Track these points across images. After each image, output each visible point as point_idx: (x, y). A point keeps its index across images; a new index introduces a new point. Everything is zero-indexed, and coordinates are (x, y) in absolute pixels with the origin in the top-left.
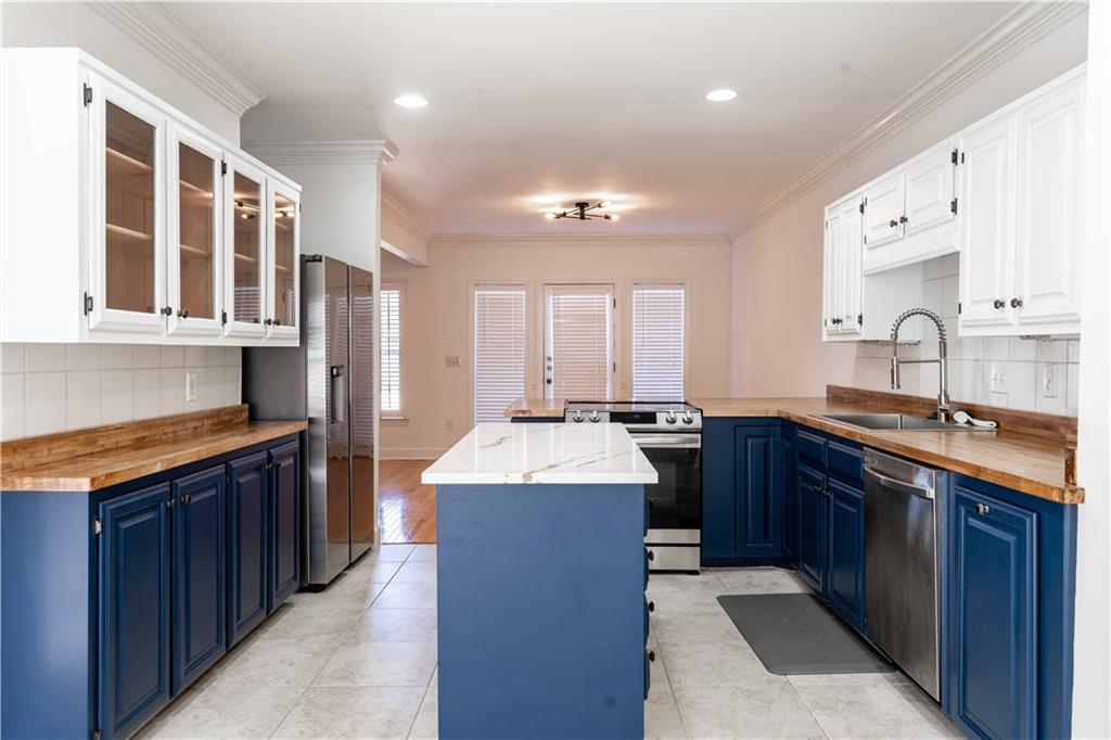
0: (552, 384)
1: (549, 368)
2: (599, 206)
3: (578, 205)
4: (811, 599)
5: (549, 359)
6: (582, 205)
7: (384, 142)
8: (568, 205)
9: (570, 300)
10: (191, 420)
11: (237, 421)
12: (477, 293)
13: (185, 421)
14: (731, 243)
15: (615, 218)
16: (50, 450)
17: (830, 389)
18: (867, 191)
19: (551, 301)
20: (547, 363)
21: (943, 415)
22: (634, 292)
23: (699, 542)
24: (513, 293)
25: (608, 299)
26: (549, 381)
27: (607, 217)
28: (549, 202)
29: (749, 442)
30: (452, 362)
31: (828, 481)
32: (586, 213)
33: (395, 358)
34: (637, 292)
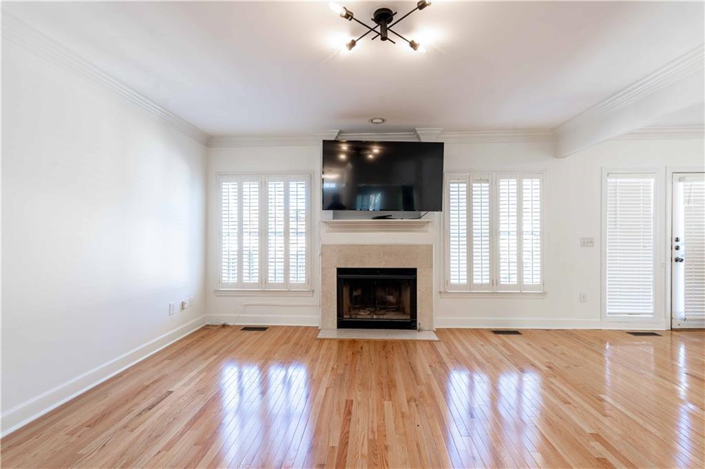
1: (677, 248)
5: (677, 240)
12: (608, 181)
24: (641, 180)
26: (678, 260)
30: (587, 242)
33: (537, 239)
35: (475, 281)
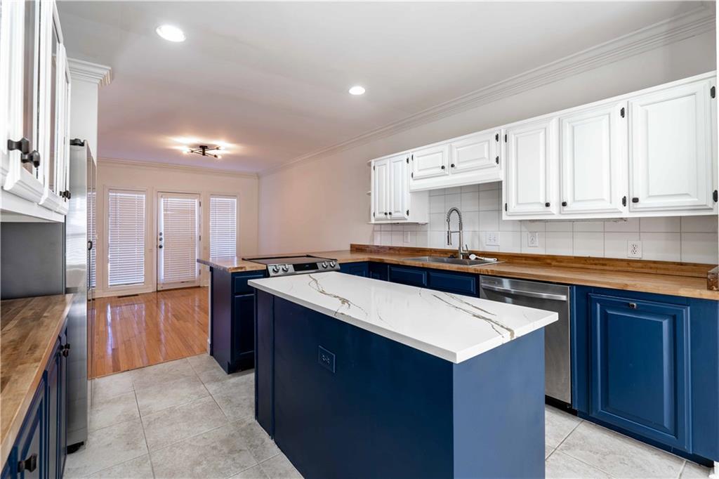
0: (163, 248)
1: (161, 239)
2: (217, 149)
3: (202, 146)
5: (161, 234)
6: (204, 148)
7: (110, 68)
8: (195, 146)
9: (175, 201)
14: (259, 178)
15: (219, 157)
17: (352, 246)
18: (417, 152)
19: (162, 201)
20: (160, 237)
21: (461, 256)
24: (136, 195)
25: (196, 202)
26: (161, 247)
27: (215, 156)
32: (206, 152)
34: (212, 199)
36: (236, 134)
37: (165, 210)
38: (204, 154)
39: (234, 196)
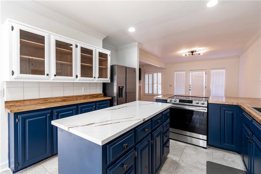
1: (190, 87)
3: (191, 52)
4: (245, 173)
5: (190, 85)
6: (192, 52)
7: (137, 42)
8: (189, 52)
9: (195, 73)
10: (82, 96)
11: (99, 96)
12: (175, 73)
13: (81, 96)
14: (239, 57)
15: (201, 54)
16: (30, 102)
19: (191, 73)
20: (190, 86)
22: (211, 71)
23: (206, 140)
24: (182, 72)
25: (204, 73)
26: (190, 90)
27: (199, 54)
28: (184, 52)
29: (226, 112)
30: (171, 86)
31: (253, 136)
32: (193, 53)
33: (160, 85)
34: (212, 71)
35: (149, 93)
36: (203, 43)
37: (191, 77)
38: (192, 55)
39: (224, 68)
